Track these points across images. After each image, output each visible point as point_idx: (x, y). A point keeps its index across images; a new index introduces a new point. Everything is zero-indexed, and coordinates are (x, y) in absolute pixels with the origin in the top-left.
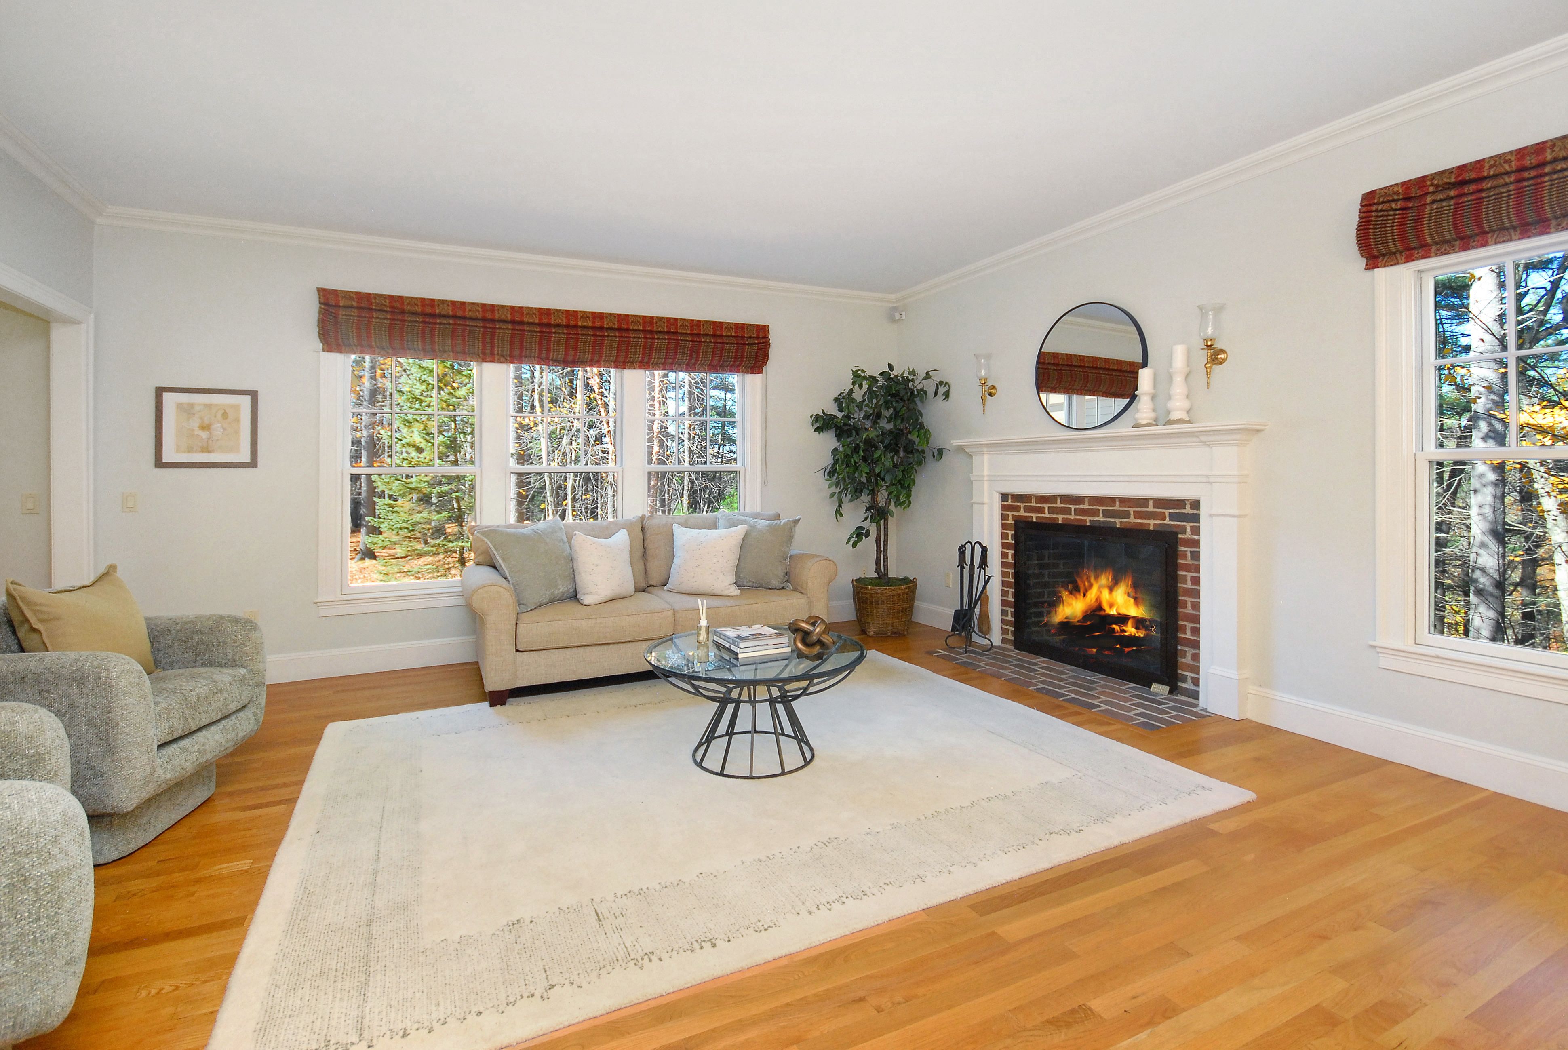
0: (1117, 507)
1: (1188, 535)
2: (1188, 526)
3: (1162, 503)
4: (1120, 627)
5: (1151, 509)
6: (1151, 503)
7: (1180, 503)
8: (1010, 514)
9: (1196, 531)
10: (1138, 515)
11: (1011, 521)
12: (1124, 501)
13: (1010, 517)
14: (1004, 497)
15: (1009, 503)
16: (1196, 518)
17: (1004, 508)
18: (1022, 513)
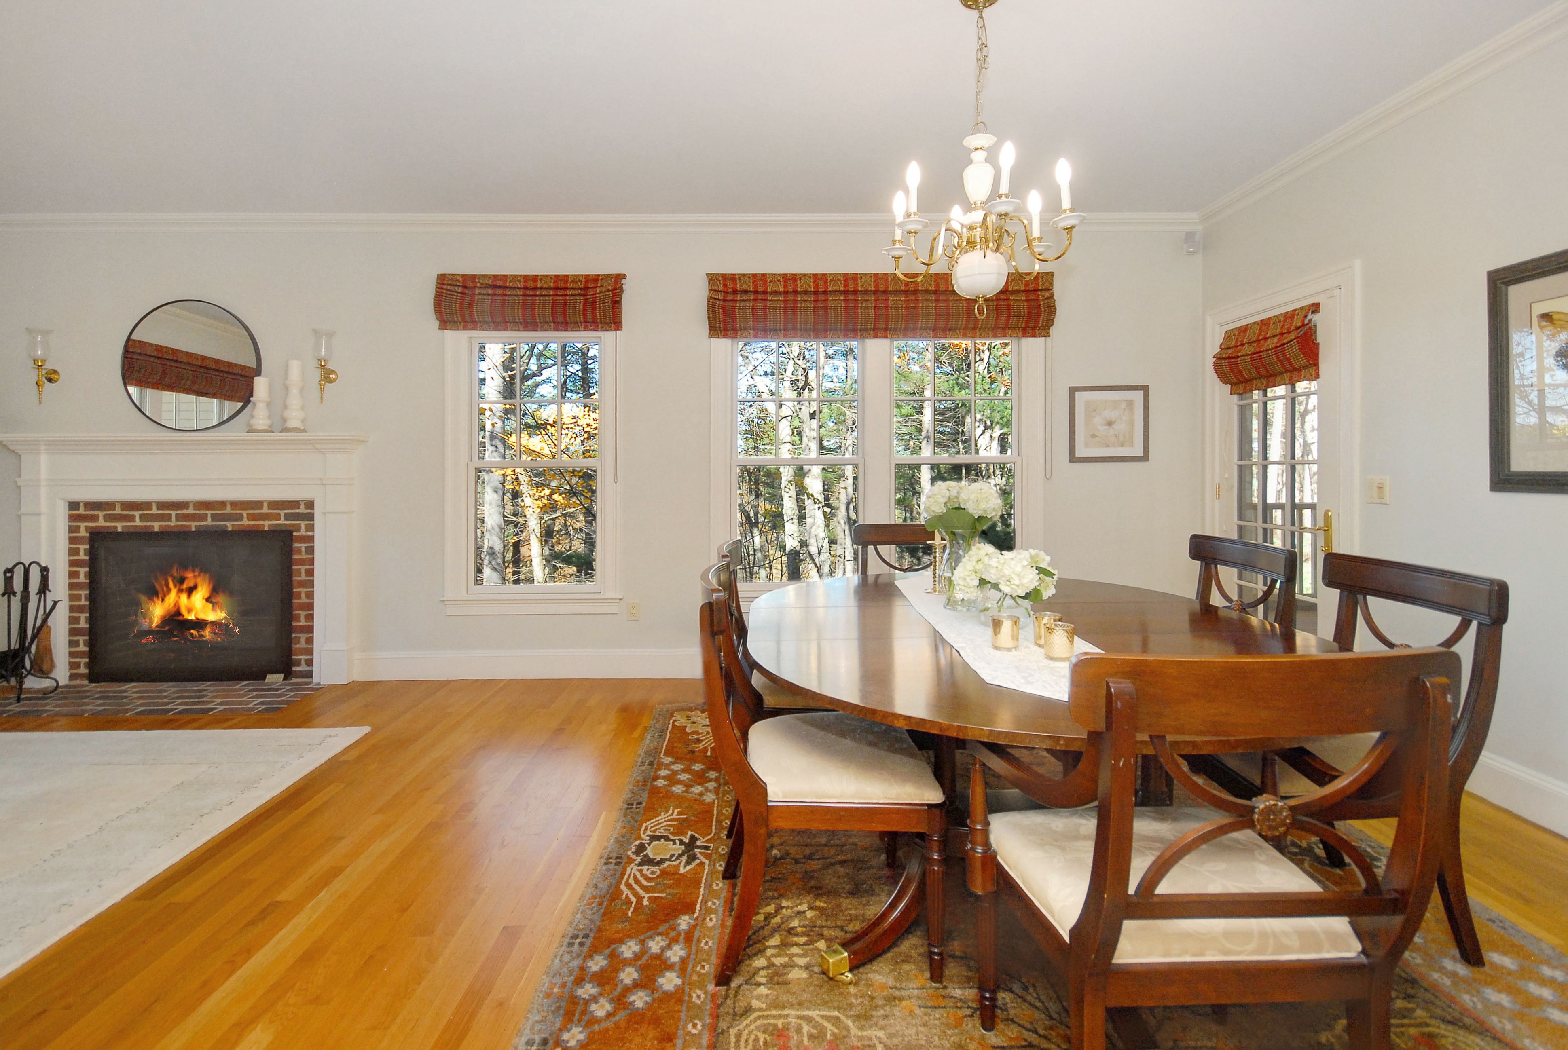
0: (228, 510)
1: (303, 532)
2: (303, 524)
3: (275, 504)
4: (198, 632)
5: (265, 510)
6: (265, 504)
7: (295, 504)
8: (83, 525)
9: (311, 528)
10: (252, 517)
11: (83, 533)
12: (234, 504)
13: (82, 529)
14: (73, 505)
15: (82, 511)
16: (310, 517)
17: (72, 518)
18: (101, 523)
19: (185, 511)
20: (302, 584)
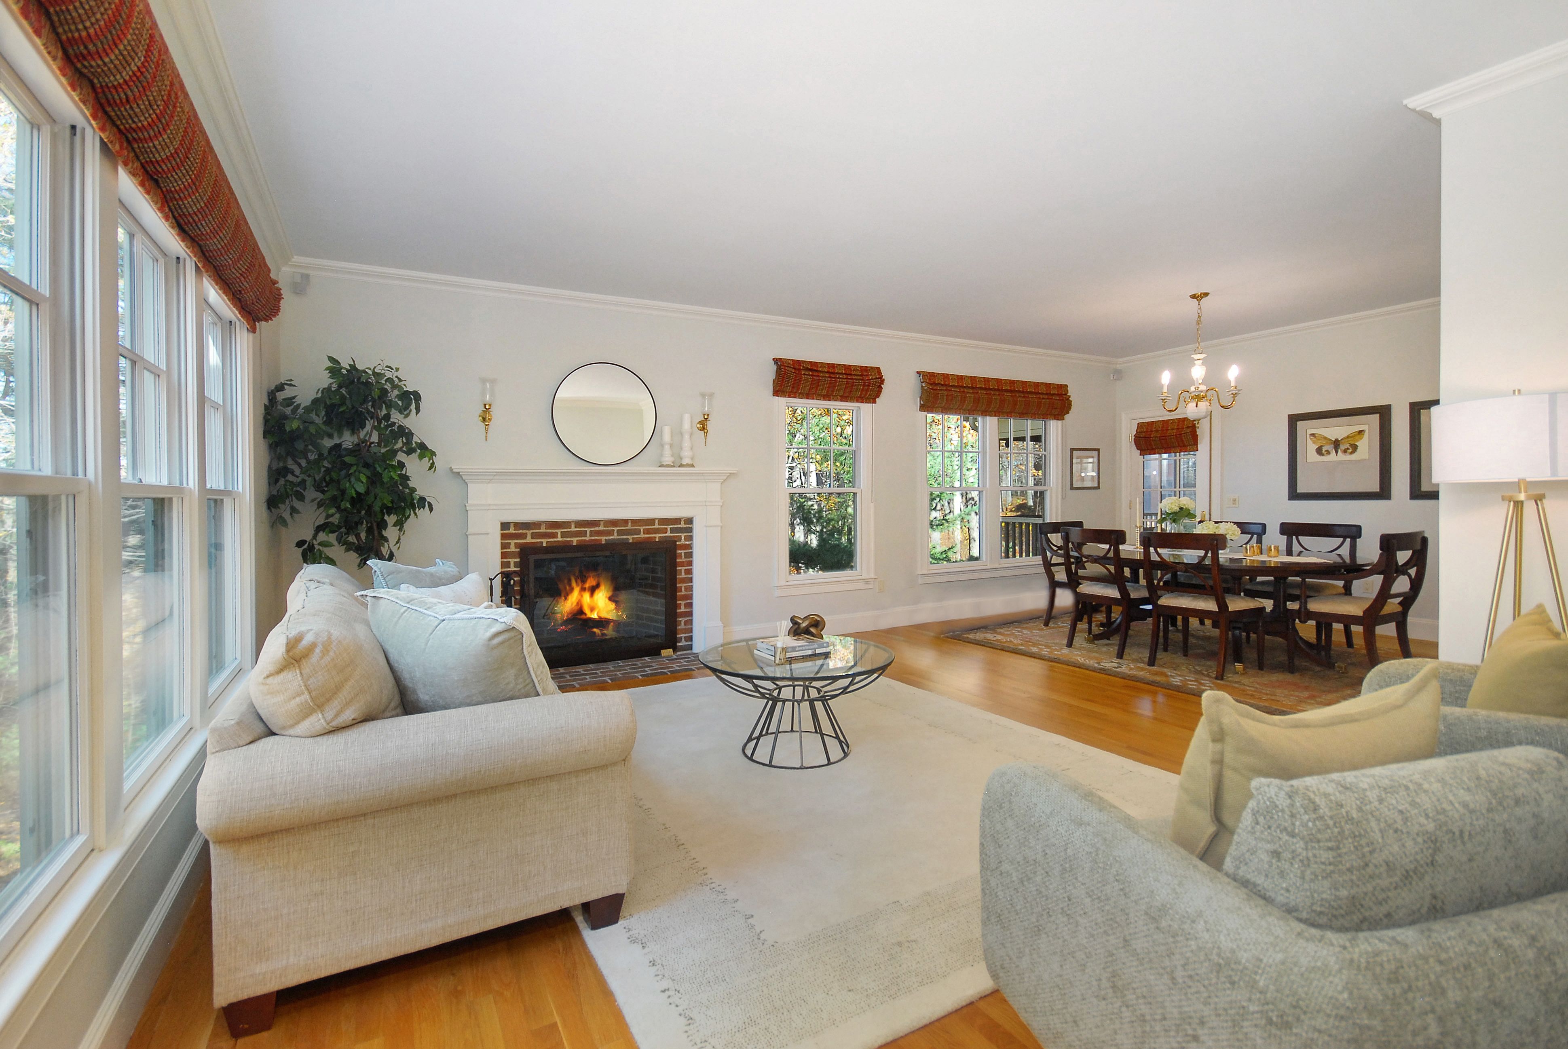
0: (629, 527)
1: (683, 542)
2: (683, 535)
3: (664, 521)
5: (657, 526)
6: (657, 522)
7: (677, 521)
8: (513, 542)
9: (690, 538)
10: (647, 532)
11: (513, 549)
12: (635, 522)
13: (512, 546)
14: (504, 526)
15: (512, 531)
16: (690, 530)
17: (503, 536)
18: (529, 540)
19: (597, 529)
20: (684, 581)
